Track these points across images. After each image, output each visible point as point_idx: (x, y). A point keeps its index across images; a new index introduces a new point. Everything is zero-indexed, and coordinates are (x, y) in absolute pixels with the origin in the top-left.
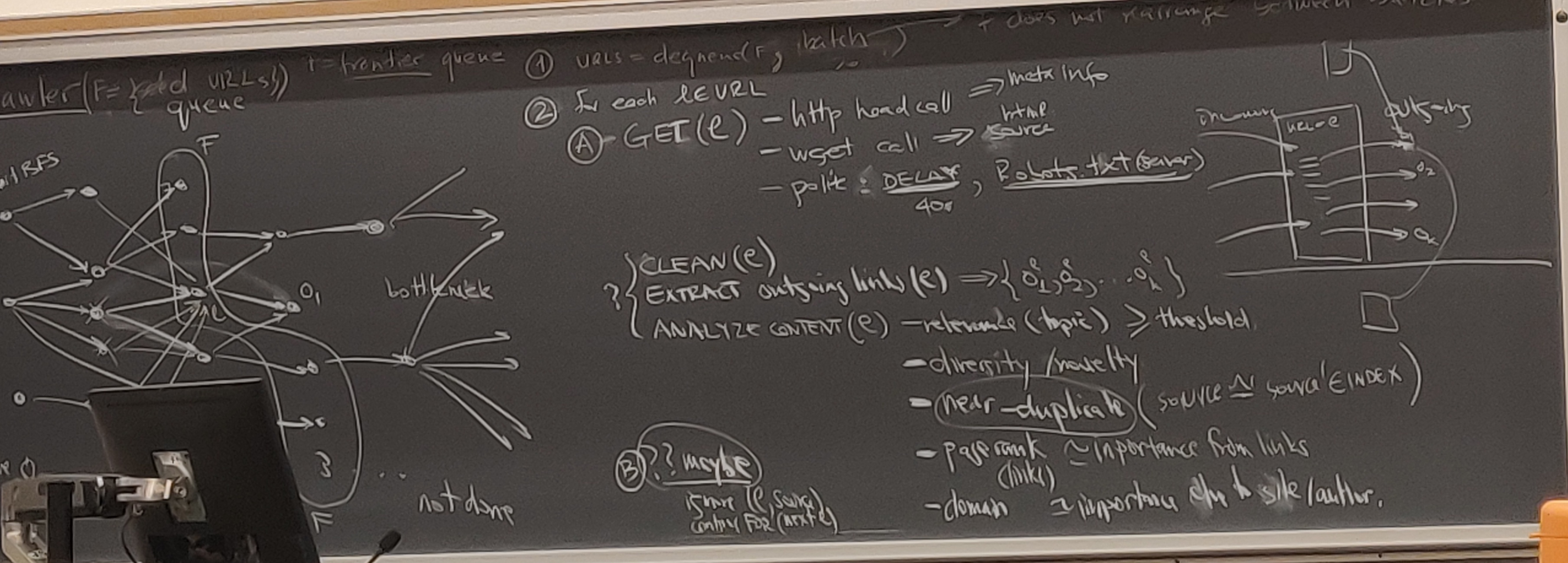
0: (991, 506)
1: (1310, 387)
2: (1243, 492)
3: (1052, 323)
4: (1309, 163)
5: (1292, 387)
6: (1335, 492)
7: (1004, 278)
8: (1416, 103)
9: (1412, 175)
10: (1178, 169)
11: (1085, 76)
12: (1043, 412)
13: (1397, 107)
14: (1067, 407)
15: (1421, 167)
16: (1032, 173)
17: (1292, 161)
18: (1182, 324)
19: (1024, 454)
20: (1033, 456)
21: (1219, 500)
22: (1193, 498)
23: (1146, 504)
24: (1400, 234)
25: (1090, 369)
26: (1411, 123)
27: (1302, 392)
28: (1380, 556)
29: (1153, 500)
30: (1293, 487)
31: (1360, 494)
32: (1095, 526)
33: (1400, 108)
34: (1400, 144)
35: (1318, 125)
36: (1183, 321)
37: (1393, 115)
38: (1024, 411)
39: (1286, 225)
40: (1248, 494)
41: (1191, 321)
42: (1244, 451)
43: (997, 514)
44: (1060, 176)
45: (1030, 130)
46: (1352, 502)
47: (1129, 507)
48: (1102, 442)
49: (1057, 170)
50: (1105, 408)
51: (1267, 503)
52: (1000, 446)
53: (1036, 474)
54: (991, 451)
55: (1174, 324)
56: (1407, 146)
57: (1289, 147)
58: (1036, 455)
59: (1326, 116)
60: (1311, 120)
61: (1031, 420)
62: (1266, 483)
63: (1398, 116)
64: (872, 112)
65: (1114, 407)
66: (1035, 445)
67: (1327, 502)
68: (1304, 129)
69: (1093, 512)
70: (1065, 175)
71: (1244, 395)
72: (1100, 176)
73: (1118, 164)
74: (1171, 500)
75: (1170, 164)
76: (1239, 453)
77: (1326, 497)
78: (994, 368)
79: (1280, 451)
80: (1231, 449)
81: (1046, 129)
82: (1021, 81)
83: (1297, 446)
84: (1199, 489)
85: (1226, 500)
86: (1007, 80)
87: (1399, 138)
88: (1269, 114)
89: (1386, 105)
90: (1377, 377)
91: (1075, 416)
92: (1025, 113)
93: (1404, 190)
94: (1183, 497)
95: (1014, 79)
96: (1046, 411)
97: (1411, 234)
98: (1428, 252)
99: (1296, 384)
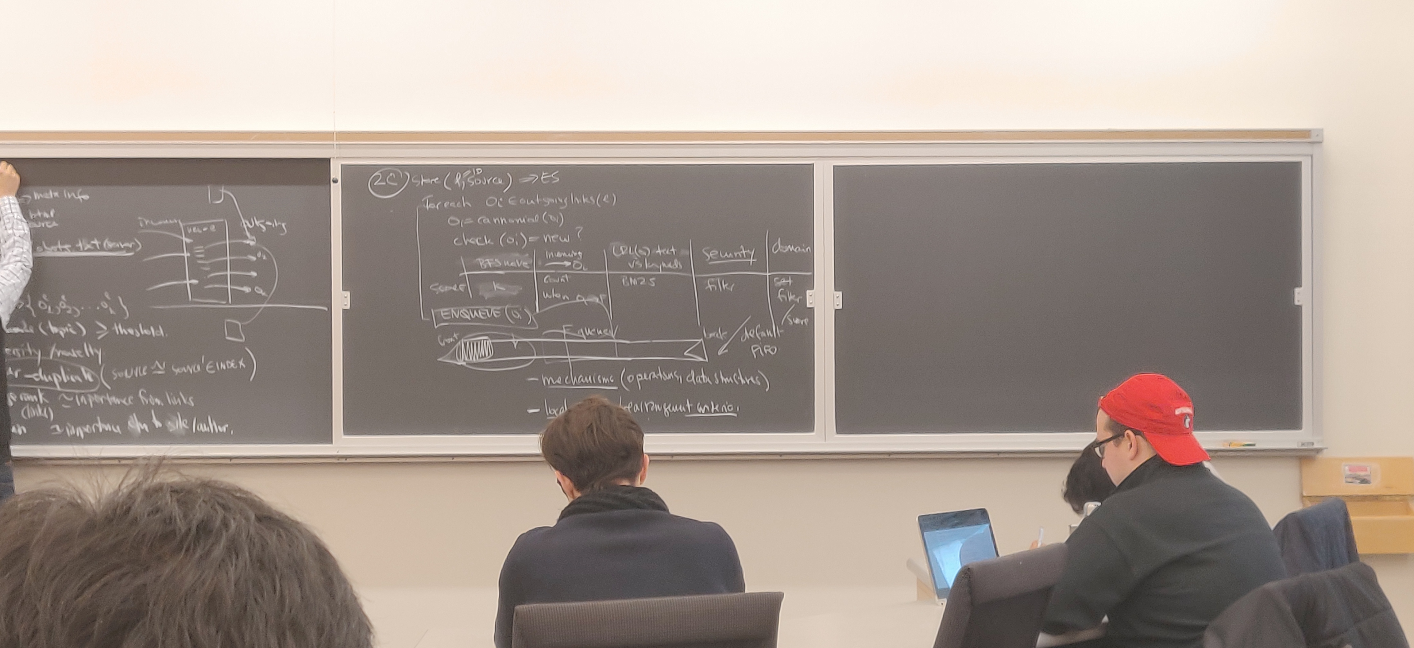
1: (196, 369)
2: (158, 424)
3: (54, 330)
4: (199, 249)
5: (186, 369)
6: (208, 425)
7: (28, 303)
8: (257, 220)
9: (254, 259)
10: (128, 250)
11: (77, 196)
12: (47, 377)
14: (61, 374)
15: (259, 255)
16: (45, 247)
17: (190, 247)
18: (126, 333)
19: (37, 400)
20: (41, 402)
21: (144, 429)
22: (130, 427)
23: (104, 430)
24: (247, 289)
25: (74, 355)
26: (255, 231)
27: (191, 372)
28: (231, 460)
29: (108, 427)
30: (185, 422)
31: (222, 426)
32: (75, 440)
33: (249, 222)
34: (248, 242)
35: (205, 229)
36: (127, 331)
37: (245, 226)
38: (37, 377)
39: (185, 282)
40: (160, 425)
41: (131, 331)
42: (159, 402)
43: (20, 433)
44: (61, 250)
45: (45, 225)
46: (217, 431)
47: (94, 431)
48: (80, 395)
49: (60, 247)
50: (82, 377)
51: (171, 430)
52: (23, 396)
53: (43, 411)
54: (18, 399)
55: (122, 332)
56: (252, 243)
57: (189, 241)
58: (43, 401)
59: (208, 225)
60: (201, 226)
61: (41, 382)
62: (170, 420)
63: (248, 227)
65: (88, 377)
66: (43, 396)
67: (203, 431)
68: (197, 231)
69: (74, 433)
70: (63, 250)
71: (160, 372)
72: (84, 251)
73: (94, 245)
74: (118, 427)
75: (122, 246)
76: (156, 404)
77: (203, 428)
78: (21, 353)
79: (178, 404)
80: (152, 400)
81: (55, 224)
82: (41, 197)
83: (188, 400)
84: (133, 422)
85: (148, 428)
86: (33, 196)
87: (248, 238)
88: (178, 222)
89: (242, 221)
90: (232, 365)
91: (65, 381)
92: (42, 215)
93: (248, 266)
94: (124, 426)
95: (37, 196)
96: (50, 377)
97: (253, 289)
98: (261, 299)
99: (188, 367)
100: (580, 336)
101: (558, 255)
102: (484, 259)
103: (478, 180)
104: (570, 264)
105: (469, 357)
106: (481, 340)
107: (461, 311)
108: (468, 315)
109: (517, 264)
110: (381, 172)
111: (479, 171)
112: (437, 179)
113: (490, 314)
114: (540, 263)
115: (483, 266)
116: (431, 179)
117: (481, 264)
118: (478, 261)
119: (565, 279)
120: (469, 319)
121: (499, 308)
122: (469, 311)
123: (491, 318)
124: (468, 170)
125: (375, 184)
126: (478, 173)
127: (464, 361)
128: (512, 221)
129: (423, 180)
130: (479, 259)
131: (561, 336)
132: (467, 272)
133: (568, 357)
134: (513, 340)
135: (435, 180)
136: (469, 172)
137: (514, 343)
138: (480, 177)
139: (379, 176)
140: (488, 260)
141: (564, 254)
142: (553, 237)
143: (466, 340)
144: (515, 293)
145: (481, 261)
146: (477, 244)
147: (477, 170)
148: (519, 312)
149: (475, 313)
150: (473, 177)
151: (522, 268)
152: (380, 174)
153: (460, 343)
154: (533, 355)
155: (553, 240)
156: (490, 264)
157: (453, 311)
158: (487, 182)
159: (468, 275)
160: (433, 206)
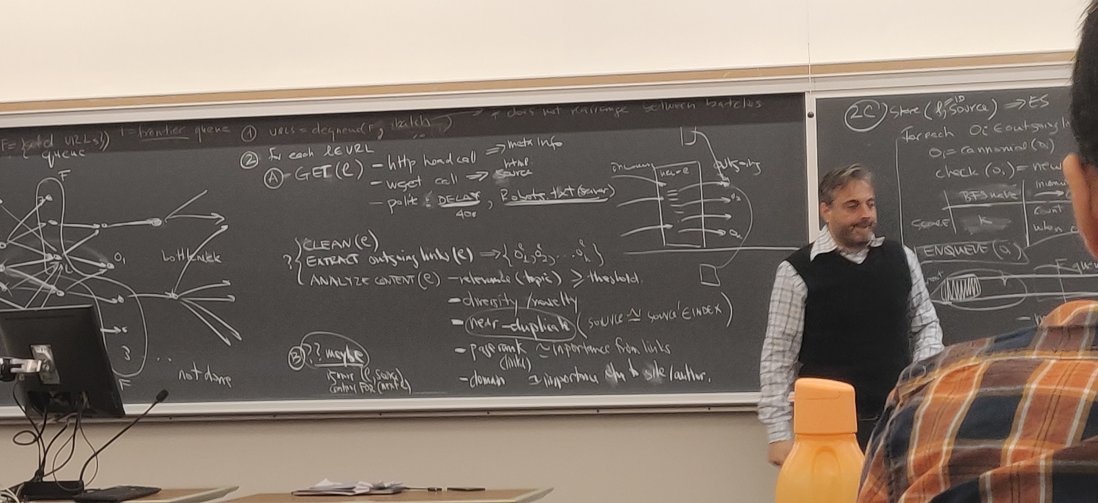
0: (496, 380)
1: (672, 316)
2: (635, 373)
3: (530, 279)
4: (672, 193)
5: (662, 315)
6: (685, 373)
7: (504, 254)
8: (731, 161)
9: (729, 200)
10: (601, 196)
11: (550, 144)
12: (525, 328)
13: (720, 163)
14: (538, 325)
15: (733, 196)
16: (520, 196)
17: (663, 191)
18: (601, 281)
19: (514, 351)
20: (519, 352)
21: (621, 378)
22: (607, 376)
23: (581, 379)
24: (721, 232)
25: (551, 304)
26: (728, 172)
27: (667, 319)
28: (709, 409)
29: (585, 377)
30: (662, 371)
31: (699, 375)
32: (553, 391)
33: (723, 164)
34: (721, 183)
35: (678, 172)
36: (603, 279)
37: (718, 167)
38: (515, 327)
39: (659, 227)
40: (637, 374)
41: (607, 279)
42: (635, 350)
43: (499, 384)
44: (536, 198)
45: (519, 173)
46: (694, 379)
47: (572, 381)
48: (557, 345)
49: (534, 195)
50: (560, 327)
51: (648, 379)
52: (501, 346)
53: (521, 362)
54: (496, 350)
55: (597, 280)
56: (726, 184)
57: (661, 184)
58: (521, 351)
59: (681, 168)
60: (673, 170)
61: (519, 333)
62: (648, 369)
63: (721, 168)
64: (433, 162)
65: (564, 326)
66: (520, 346)
67: (680, 379)
68: (670, 174)
69: (552, 383)
70: (538, 198)
71: (635, 320)
72: (558, 199)
73: (568, 192)
74: (595, 377)
75: (596, 193)
76: (633, 352)
77: (680, 376)
78: (498, 303)
79: (655, 351)
80: (628, 349)
81: (528, 172)
82: (515, 146)
83: (664, 348)
84: (610, 371)
85: (625, 377)
86: (507, 146)
87: (722, 180)
88: (651, 166)
89: (715, 162)
90: (708, 310)
91: (542, 331)
92: (516, 164)
93: (724, 208)
94: (601, 376)
95: (511, 145)
96: (527, 327)
97: (727, 232)
98: (737, 242)
99: (664, 314)
100: (1076, 270)
101: (1049, 185)
102: (969, 191)
103: (960, 107)
104: (1062, 193)
105: (954, 297)
106: (967, 278)
107: (945, 248)
108: (952, 251)
109: (1004, 196)
110: (857, 105)
111: (962, 98)
112: (917, 108)
113: (976, 250)
114: (1029, 193)
115: (968, 199)
116: (910, 110)
117: (966, 197)
118: (962, 194)
119: (1057, 209)
120: (954, 255)
121: (985, 243)
122: (953, 247)
123: (977, 253)
124: (950, 98)
125: (852, 117)
126: (961, 101)
127: (950, 301)
128: (997, 150)
129: (902, 111)
130: (964, 192)
131: (1054, 271)
132: (950, 205)
133: (1063, 294)
134: (1002, 277)
135: (915, 110)
136: (951, 100)
137: (1003, 280)
138: (963, 104)
139: (856, 109)
140: (973, 192)
141: (1056, 183)
142: (1043, 165)
143: (950, 279)
144: (1003, 227)
145: (965, 194)
146: (961, 176)
147: (960, 97)
148: (1007, 246)
149: (961, 249)
150: (955, 104)
151: (1010, 200)
152: (857, 107)
153: (944, 281)
154: (1025, 293)
155: (1044, 169)
156: (975, 196)
157: (936, 247)
158: (970, 109)
159: (952, 209)
160: (913, 137)
